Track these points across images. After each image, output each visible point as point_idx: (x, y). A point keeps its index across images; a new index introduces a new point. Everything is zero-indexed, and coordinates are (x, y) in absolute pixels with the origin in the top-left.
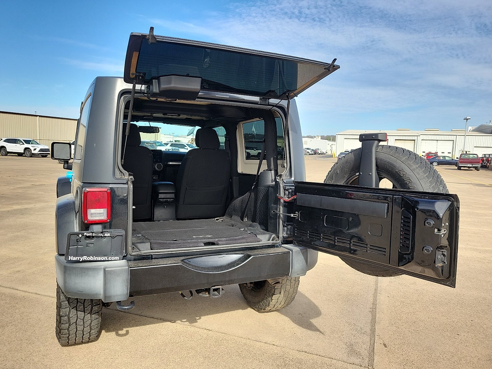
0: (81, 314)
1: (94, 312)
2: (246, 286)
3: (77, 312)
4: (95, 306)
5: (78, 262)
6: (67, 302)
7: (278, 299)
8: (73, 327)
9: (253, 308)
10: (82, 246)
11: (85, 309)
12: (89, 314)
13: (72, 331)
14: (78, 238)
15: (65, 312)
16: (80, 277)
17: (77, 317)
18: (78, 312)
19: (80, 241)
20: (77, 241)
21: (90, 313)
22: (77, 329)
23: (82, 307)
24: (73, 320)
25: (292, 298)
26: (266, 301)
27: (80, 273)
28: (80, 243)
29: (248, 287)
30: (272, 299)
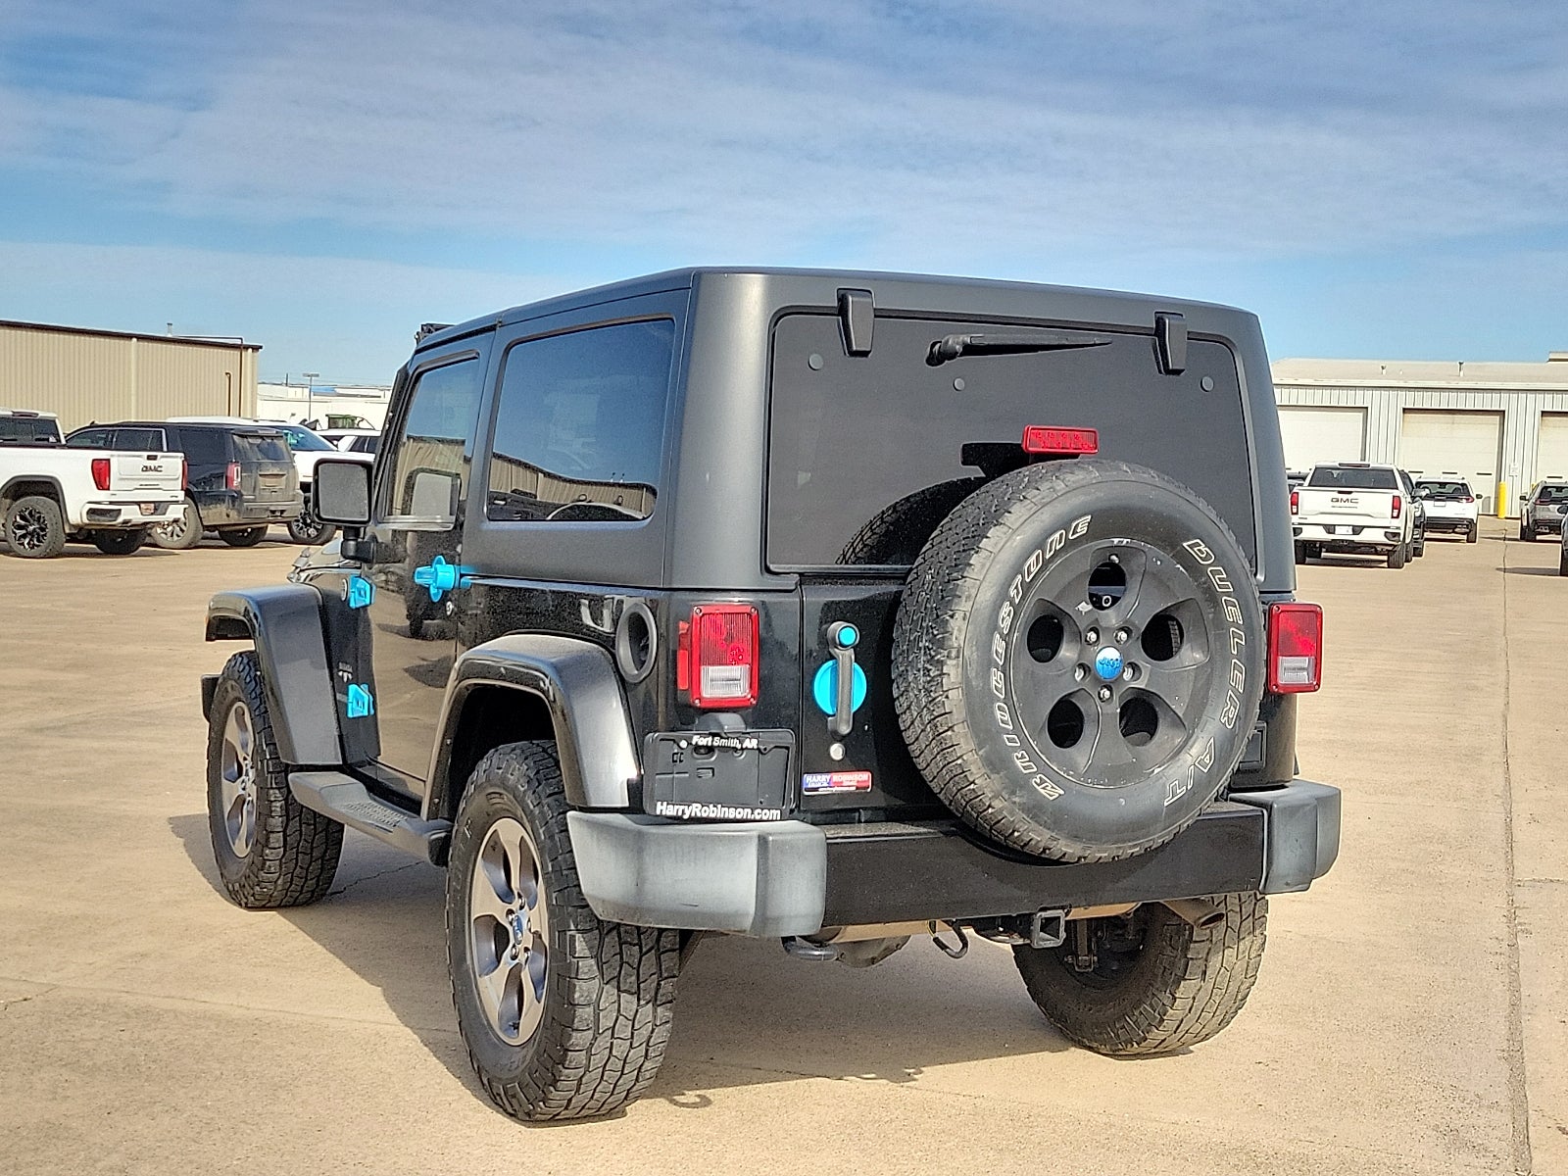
0: (628, 1002)
1: (664, 999)
2: (1073, 964)
3: (619, 996)
4: (666, 978)
5: (677, 820)
6: (593, 962)
7: (1194, 998)
8: (604, 1041)
9: (1090, 1049)
10: (687, 775)
11: (642, 985)
12: (650, 1005)
13: (598, 1056)
14: (676, 751)
15: (586, 994)
16: (693, 864)
17: (619, 1011)
18: (622, 995)
19: (681, 761)
20: (674, 761)
21: (654, 1001)
22: (611, 1052)
23: (634, 978)
24: (606, 1022)
25: (1240, 997)
26: (1151, 1006)
27: (689, 852)
28: (679, 766)
29: (1079, 967)
30: (1175, 999)
